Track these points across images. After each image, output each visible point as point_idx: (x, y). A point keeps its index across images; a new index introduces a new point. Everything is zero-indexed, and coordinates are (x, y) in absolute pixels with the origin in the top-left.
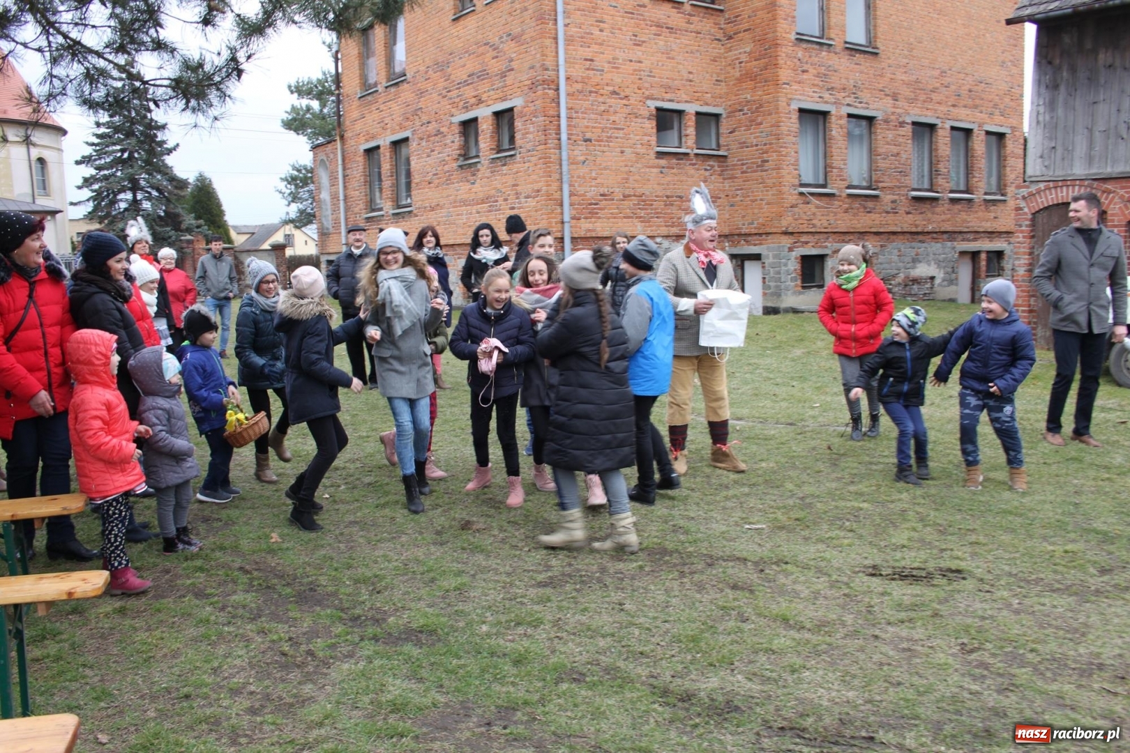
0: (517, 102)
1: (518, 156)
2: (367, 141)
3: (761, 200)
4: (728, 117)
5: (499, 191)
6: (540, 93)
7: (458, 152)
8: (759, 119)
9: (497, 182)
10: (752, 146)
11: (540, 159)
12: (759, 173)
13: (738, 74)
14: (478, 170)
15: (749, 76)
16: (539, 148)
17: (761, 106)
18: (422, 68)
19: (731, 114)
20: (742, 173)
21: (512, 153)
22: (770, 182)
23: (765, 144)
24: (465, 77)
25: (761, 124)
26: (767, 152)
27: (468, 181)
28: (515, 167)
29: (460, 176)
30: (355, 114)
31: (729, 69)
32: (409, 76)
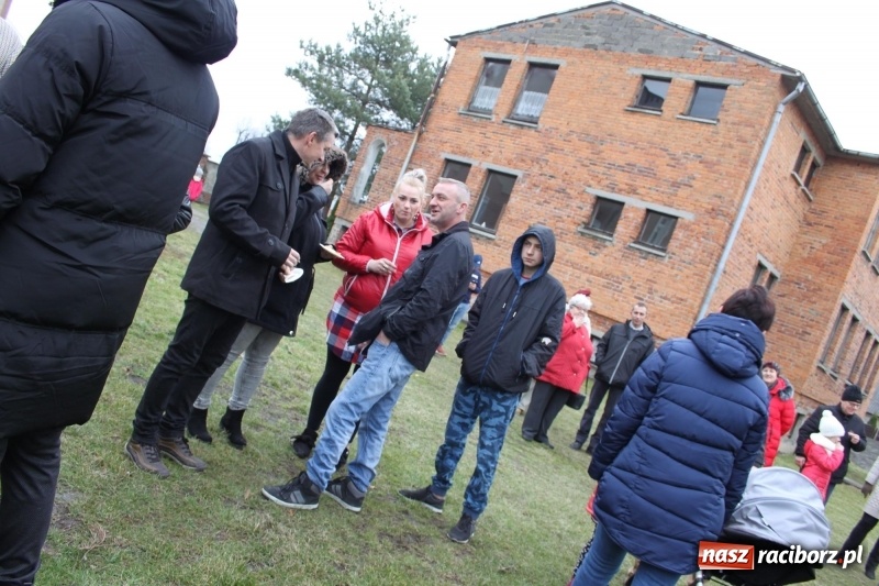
0: (686, 216)
1: (667, 260)
2: (453, 152)
3: (790, 360)
4: (782, 283)
5: (625, 275)
6: (719, 221)
7: (584, 220)
8: (814, 299)
9: (628, 267)
10: (798, 315)
11: (696, 275)
12: (797, 340)
13: (806, 255)
14: (605, 247)
15: (817, 262)
16: (698, 265)
17: (820, 290)
18: (564, 129)
19: (784, 282)
20: (779, 331)
21: (663, 254)
22: (806, 351)
23: (812, 320)
24: (622, 163)
25: (814, 303)
26: (811, 327)
27: (586, 249)
28: (658, 267)
29: (577, 241)
30: (447, 124)
31: (798, 247)
32: (540, 126)
